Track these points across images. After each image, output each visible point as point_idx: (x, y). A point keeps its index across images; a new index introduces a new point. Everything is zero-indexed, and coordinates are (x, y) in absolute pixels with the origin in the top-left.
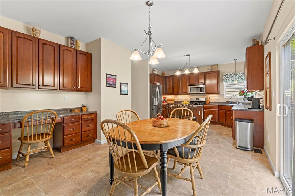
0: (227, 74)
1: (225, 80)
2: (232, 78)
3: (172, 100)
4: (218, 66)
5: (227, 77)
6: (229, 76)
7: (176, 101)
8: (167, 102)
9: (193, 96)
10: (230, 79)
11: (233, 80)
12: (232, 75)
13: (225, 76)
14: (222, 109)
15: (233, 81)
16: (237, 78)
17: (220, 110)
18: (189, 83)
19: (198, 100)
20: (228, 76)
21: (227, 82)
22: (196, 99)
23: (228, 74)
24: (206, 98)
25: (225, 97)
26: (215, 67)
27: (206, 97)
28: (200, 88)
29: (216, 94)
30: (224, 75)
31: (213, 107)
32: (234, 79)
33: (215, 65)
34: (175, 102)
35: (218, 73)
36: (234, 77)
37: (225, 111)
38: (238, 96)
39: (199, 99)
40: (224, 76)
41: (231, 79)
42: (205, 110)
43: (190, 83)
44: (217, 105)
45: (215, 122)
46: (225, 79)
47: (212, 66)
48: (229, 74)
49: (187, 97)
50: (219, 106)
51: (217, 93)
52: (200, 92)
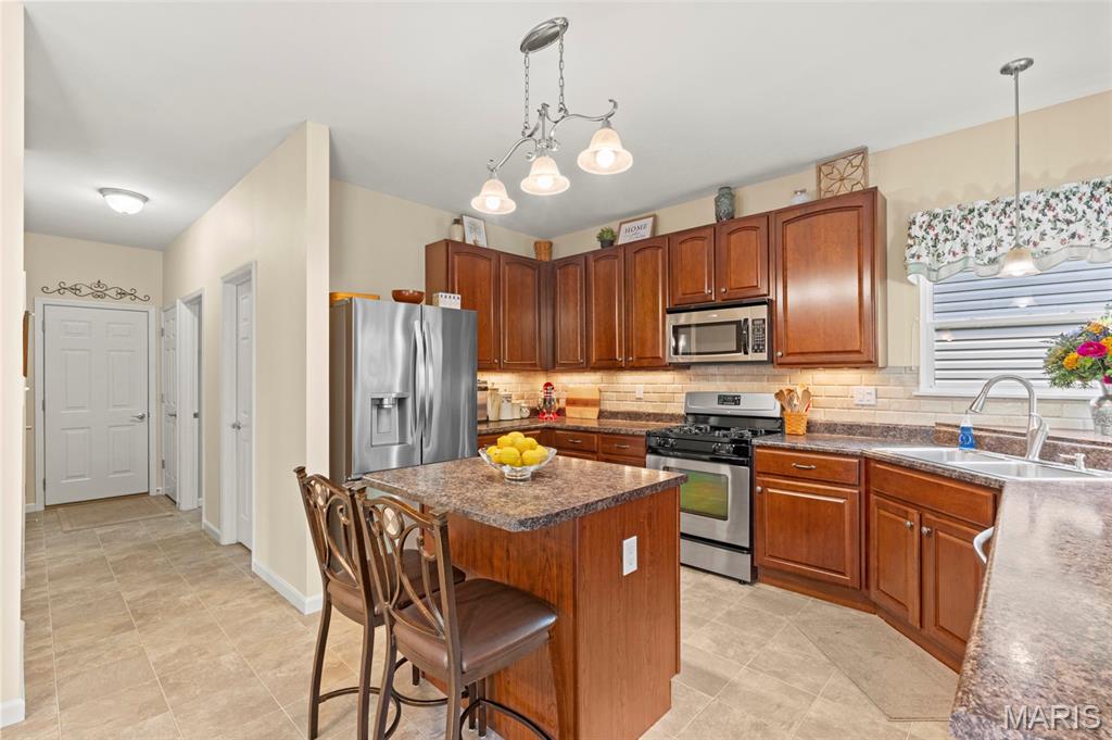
0: (938, 210)
1: (925, 259)
2: (986, 242)
3: (586, 403)
4: (871, 160)
5: (941, 238)
6: (955, 228)
7: (609, 406)
8: (561, 412)
9: (706, 378)
10: (965, 246)
11: (992, 254)
12: (988, 219)
13: (920, 233)
14: (890, 489)
15: (993, 261)
16: (1025, 235)
17: (873, 497)
18: (672, 296)
19: (729, 409)
20: (948, 231)
21: (943, 273)
22: (723, 399)
23: (953, 207)
24: (779, 395)
25: (924, 389)
26: (849, 170)
27: (785, 387)
28: (737, 323)
29: (856, 365)
30: (919, 220)
31: (822, 465)
32: (1005, 248)
33: (844, 156)
34: (601, 415)
35: (866, 211)
36: (1002, 232)
37: (915, 514)
38: (1044, 389)
39: (736, 400)
40: (916, 231)
41: (972, 252)
42: (766, 485)
43: (679, 295)
44: (853, 456)
45: (836, 584)
46: (924, 253)
47: (824, 166)
48: (958, 214)
49: (671, 388)
50: (867, 461)
51: (863, 359)
52: (738, 351)
